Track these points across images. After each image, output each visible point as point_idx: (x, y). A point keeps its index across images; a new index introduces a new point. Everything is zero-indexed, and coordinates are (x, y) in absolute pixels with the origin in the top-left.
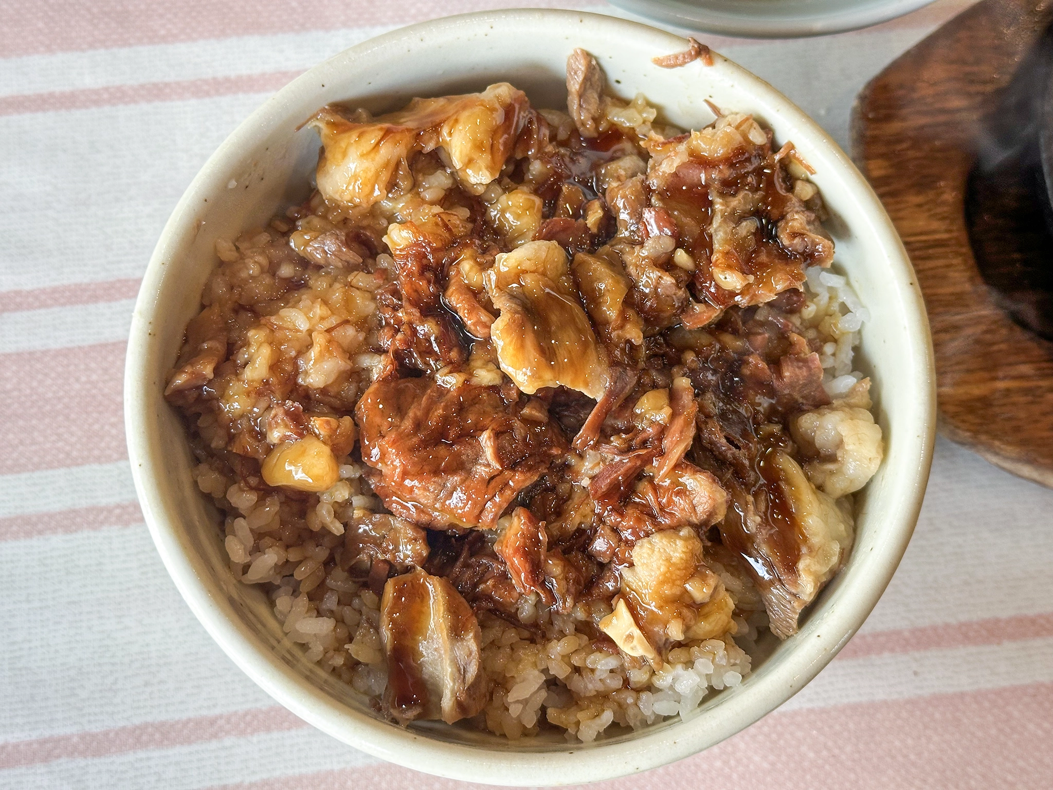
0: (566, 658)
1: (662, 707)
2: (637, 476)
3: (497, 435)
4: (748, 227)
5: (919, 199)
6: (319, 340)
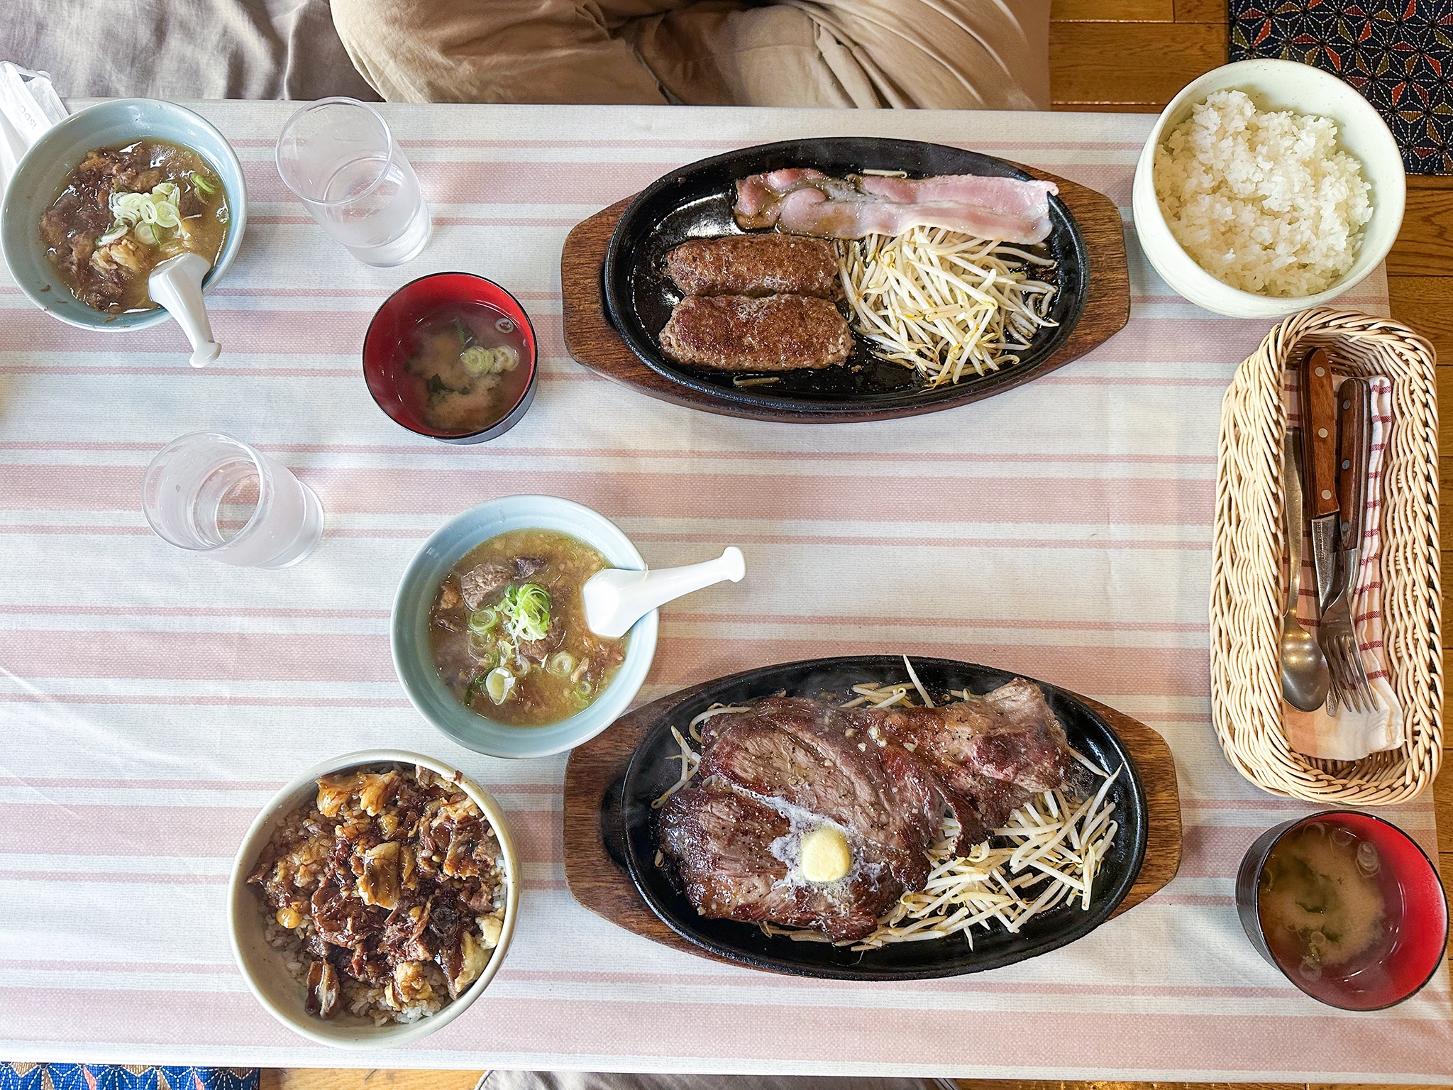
0: (374, 997)
1: (402, 1020)
2: (401, 941)
3: (354, 919)
4: (461, 849)
5: (584, 799)
6: (302, 869)
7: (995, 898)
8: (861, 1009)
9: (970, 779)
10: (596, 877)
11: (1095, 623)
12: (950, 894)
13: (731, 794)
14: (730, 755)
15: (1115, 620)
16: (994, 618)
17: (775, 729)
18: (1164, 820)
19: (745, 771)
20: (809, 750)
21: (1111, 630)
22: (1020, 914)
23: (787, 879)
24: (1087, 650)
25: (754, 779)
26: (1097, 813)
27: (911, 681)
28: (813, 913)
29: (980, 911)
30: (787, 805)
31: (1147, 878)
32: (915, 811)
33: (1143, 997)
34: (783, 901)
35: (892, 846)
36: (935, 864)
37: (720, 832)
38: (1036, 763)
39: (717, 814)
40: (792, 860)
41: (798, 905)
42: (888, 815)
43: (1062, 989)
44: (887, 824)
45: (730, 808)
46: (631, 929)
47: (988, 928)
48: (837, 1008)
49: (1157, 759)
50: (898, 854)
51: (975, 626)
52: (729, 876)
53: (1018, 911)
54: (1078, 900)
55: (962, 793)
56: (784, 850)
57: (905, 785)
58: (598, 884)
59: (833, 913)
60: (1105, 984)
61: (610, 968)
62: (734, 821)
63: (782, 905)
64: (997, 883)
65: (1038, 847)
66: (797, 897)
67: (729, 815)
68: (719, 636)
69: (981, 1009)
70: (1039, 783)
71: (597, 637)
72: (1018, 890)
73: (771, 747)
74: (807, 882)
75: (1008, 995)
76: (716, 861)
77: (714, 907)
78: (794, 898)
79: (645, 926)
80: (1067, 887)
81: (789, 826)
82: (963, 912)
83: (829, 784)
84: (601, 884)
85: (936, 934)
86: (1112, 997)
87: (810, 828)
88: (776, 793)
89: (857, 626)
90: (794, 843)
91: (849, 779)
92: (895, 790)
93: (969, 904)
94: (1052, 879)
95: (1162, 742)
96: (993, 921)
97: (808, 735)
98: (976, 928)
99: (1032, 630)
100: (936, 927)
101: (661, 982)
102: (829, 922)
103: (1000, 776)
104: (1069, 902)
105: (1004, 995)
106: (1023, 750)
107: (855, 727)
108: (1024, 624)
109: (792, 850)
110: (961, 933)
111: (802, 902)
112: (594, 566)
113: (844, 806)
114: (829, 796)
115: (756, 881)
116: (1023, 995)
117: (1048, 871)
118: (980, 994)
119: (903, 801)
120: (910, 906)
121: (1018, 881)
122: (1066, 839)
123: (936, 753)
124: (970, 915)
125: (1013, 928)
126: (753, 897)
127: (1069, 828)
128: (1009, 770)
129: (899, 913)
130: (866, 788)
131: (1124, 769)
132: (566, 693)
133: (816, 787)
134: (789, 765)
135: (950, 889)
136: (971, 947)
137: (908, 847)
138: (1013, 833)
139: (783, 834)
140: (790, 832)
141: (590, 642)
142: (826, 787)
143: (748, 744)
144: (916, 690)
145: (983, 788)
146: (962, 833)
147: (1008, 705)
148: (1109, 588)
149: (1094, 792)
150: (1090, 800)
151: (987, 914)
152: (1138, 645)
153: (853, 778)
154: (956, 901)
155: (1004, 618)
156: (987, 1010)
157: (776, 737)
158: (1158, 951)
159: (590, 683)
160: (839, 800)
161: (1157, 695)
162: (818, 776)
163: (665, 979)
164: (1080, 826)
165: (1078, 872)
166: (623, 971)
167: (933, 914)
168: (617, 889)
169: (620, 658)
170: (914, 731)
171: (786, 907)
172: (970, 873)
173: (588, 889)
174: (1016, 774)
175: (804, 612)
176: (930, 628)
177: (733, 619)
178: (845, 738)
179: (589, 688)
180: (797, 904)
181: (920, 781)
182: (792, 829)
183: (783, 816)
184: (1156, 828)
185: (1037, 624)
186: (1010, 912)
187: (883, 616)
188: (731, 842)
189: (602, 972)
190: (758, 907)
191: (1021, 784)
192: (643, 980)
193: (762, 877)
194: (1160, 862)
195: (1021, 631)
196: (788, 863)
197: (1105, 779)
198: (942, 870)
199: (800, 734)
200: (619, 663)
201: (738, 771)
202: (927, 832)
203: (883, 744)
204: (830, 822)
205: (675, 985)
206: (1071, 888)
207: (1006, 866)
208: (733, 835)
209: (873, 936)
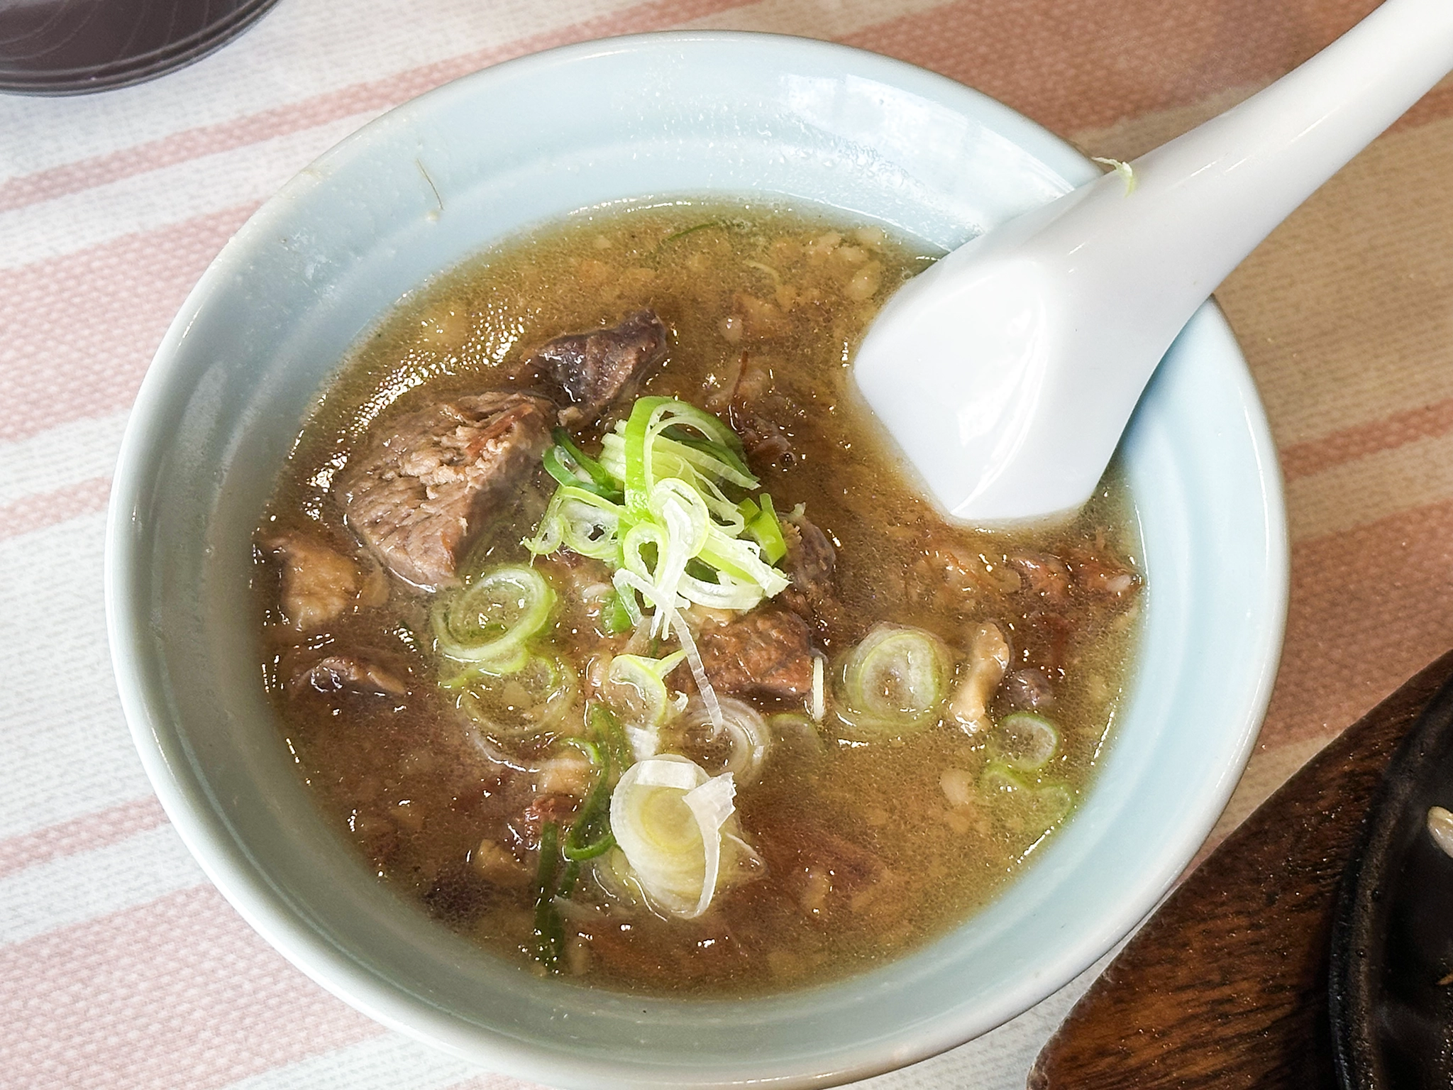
112: (861, 285)
132: (957, 788)
141: (971, 562)
159: (1042, 715)
169: (1121, 584)
177: (1429, 421)
179: (1047, 736)
200: (1121, 605)
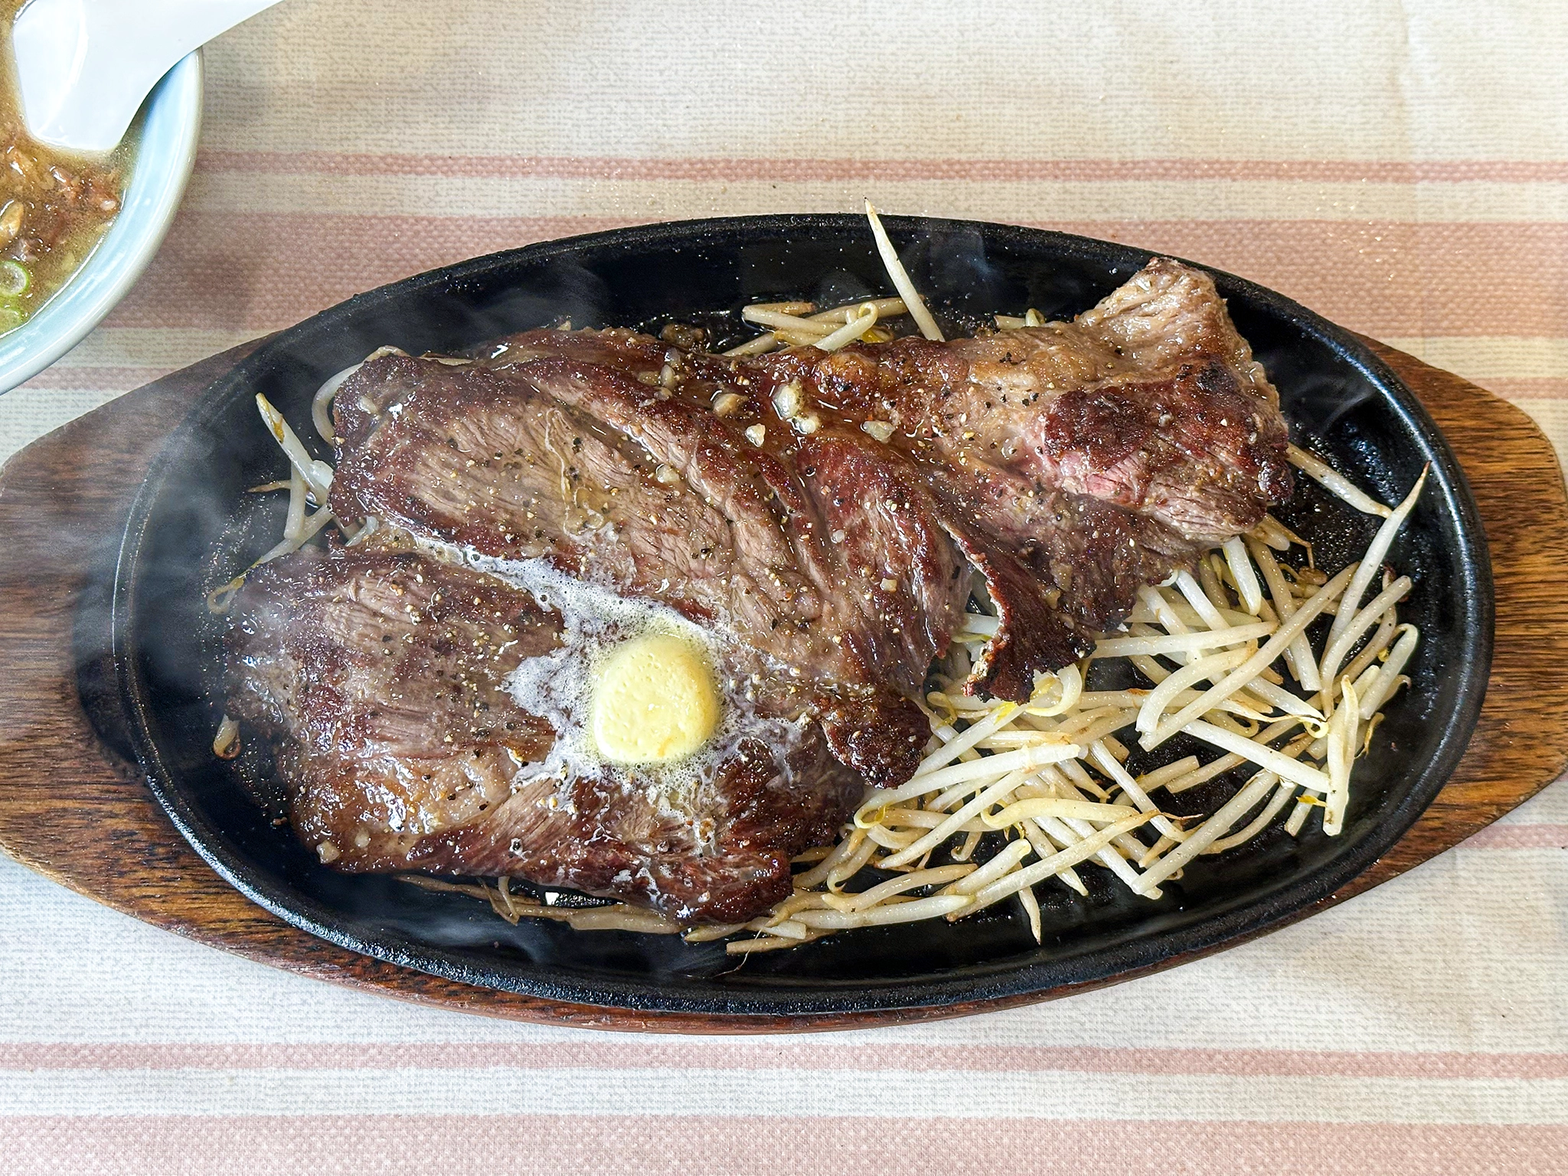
7: (1098, 812)
8: (760, 1119)
9: (1029, 500)
10: (56, 785)
11: (1369, 165)
12: (982, 802)
13: (411, 557)
14: (407, 460)
15: (1419, 156)
16: (1115, 157)
17: (527, 395)
18: (1540, 622)
19: (448, 496)
20: (615, 442)
21: (1408, 180)
22: (1162, 855)
23: (553, 761)
24: (1346, 227)
25: (471, 515)
26: (1364, 604)
27: (891, 292)
28: (621, 847)
29: (1059, 849)
30: (556, 578)
31: (1498, 767)
32: (888, 585)
33: (1497, 1083)
34: (542, 816)
35: (830, 674)
36: (944, 732)
37: (379, 649)
38: (1199, 454)
39: (373, 604)
40: (567, 712)
41: (581, 828)
42: (818, 594)
43: (1282, 1064)
44: (815, 620)
45: (405, 588)
46: (147, 914)
47: (1082, 890)
48: (696, 1119)
49: (1521, 473)
50: (845, 696)
51: (1067, 178)
52: (399, 756)
53: (1160, 846)
54: (1316, 815)
55: (1009, 537)
56: (546, 690)
57: (865, 525)
58: (59, 804)
59: (673, 845)
60: (1396, 1049)
61: (99, 1033)
62: (415, 618)
63: (541, 829)
64: (1106, 782)
65: (1205, 685)
66: (579, 805)
67: (402, 606)
68: (408, 210)
69: (1072, 1115)
70: (1207, 509)
71: (48, 153)
72: (1161, 798)
73: (518, 437)
74: (607, 768)
75: (1145, 1077)
76: (365, 722)
77: (362, 841)
78: (571, 809)
79: (180, 905)
80: (1288, 787)
81: (561, 628)
82: (1017, 850)
83: (668, 524)
84: (69, 804)
85: (947, 905)
86: (1414, 1083)
87: (615, 632)
88: (529, 549)
89: (769, 183)
90: (572, 672)
91: (720, 512)
92: (838, 537)
93: (1032, 831)
94: (1250, 769)
95: (1531, 431)
96: (1089, 870)
97: (617, 407)
98: (1049, 890)
99: (1208, 184)
100: (950, 888)
101: (235, 1064)
102: (665, 872)
103: (1105, 492)
104: (1293, 826)
105: (1132, 1079)
106: (1164, 419)
107: (740, 390)
108: (1188, 170)
109: (567, 688)
110: (1010, 904)
111: (590, 819)
113: (706, 576)
114: (667, 555)
115: (474, 769)
116: (1181, 1079)
117: (1240, 747)
118: (1068, 1076)
119: (857, 561)
120: (880, 836)
121: (1160, 777)
122: (1281, 666)
123: (947, 443)
124: (1032, 859)
125: (1145, 886)
126: (463, 811)
127: (1291, 638)
128: (1128, 470)
129: (851, 855)
130: (765, 534)
131: (1431, 485)
133: (635, 534)
134: (564, 483)
135: (983, 790)
136: (1037, 933)
137: (868, 677)
138: (1141, 648)
139: (544, 649)
140: (561, 645)
141: (28, 165)
142: (657, 531)
143: (455, 429)
144: (906, 316)
145: (1063, 524)
146: (1007, 629)
147: (1133, 327)
148: (1404, 80)
149: (1358, 554)
150: (1346, 573)
151: (1076, 854)
152: (1476, 218)
153: (730, 508)
154: (995, 824)
155: (1140, 155)
156: (1088, 1116)
157: (534, 414)
158: (1532, 967)
159: (26, 266)
160: (694, 564)
161: (1525, 336)
162: (638, 506)
163: (245, 1057)
164: (1319, 632)
165: (1315, 751)
166: (133, 1038)
167: (940, 856)
168: (112, 815)
169: (108, 205)
170: (891, 392)
171: (552, 834)
172: (1031, 744)
173: (33, 816)
174: (1146, 481)
175: (631, 149)
176: (951, 184)
177: (447, 166)
178: (713, 418)
180: (578, 825)
181: (900, 510)
182: (569, 637)
183: (545, 606)
184: (1518, 643)
185: (1222, 170)
186: (1137, 848)
187: (833, 155)
188: (406, 671)
189: (77, 1042)
190: (476, 837)
191: (1161, 513)
192: (187, 1061)
193: (487, 757)
194: (1533, 725)
195: (1181, 185)
196: (555, 720)
197: (1380, 521)
198: (962, 743)
199: (596, 407)
200: (104, 216)
201: (427, 496)
202: (921, 642)
203: (809, 425)
204: (670, 618)
205: (271, 1073)
206: (1300, 790)
207: (1128, 736)
208: (412, 652)
209: (780, 913)
